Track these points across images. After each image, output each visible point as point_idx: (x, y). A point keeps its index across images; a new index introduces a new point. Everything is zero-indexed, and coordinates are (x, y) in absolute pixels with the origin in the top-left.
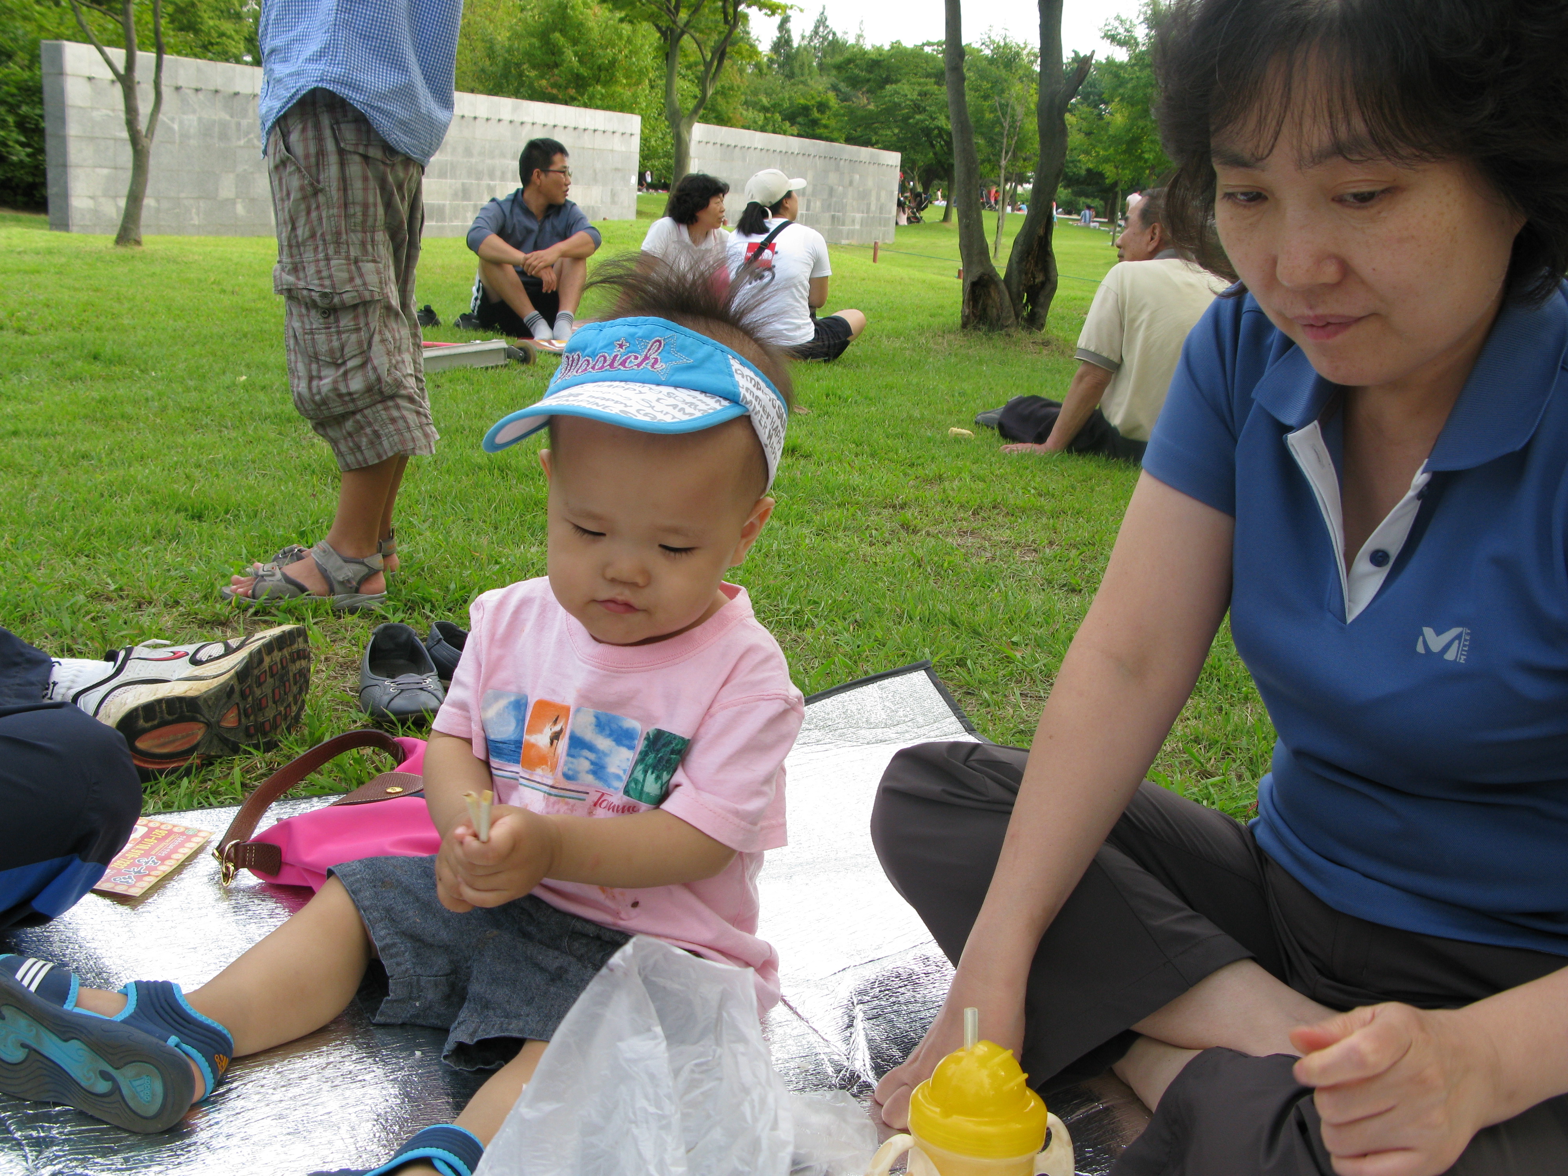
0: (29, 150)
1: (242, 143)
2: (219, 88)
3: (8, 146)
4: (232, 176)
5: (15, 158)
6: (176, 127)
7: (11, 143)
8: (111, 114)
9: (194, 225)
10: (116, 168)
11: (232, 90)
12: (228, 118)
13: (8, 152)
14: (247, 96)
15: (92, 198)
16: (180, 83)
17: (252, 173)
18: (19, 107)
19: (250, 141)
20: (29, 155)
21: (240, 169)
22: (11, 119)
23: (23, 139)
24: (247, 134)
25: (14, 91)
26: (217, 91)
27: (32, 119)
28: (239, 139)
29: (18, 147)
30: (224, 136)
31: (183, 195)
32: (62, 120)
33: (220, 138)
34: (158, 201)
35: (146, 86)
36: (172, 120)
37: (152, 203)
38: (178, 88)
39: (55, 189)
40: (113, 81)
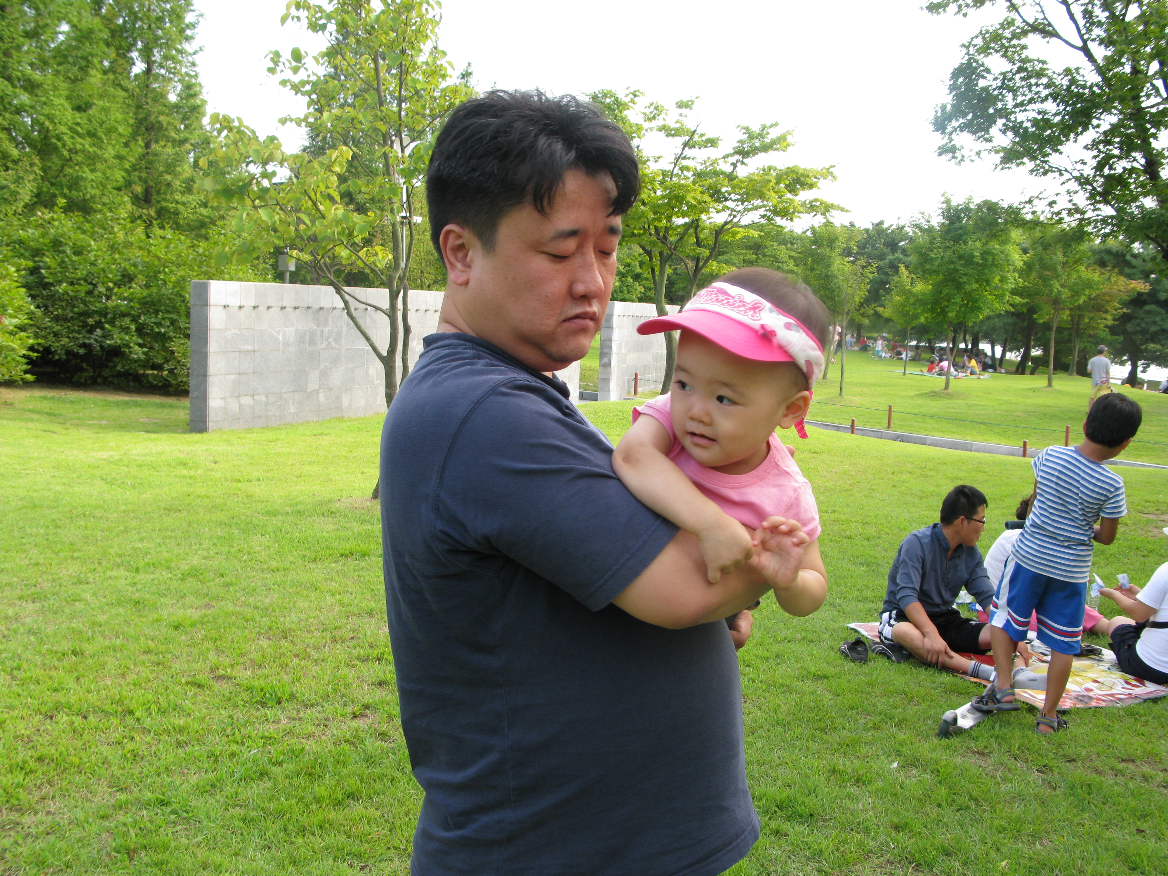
0: (145, 350)
1: (324, 345)
2: (310, 305)
3: (131, 347)
4: (317, 372)
5: (135, 356)
6: (281, 338)
7: (132, 345)
8: (238, 332)
9: (291, 413)
10: (240, 374)
11: (318, 307)
12: (315, 327)
13: (130, 352)
14: (328, 309)
15: (223, 399)
16: (284, 305)
17: (330, 368)
18: (139, 317)
19: (329, 343)
20: (144, 353)
21: (322, 366)
22: (133, 327)
23: (140, 341)
24: (329, 338)
25: (137, 306)
26: (308, 308)
27: (148, 325)
28: (322, 343)
29: (137, 347)
30: (312, 342)
31: (284, 390)
32: (204, 340)
33: (310, 344)
34: (267, 397)
35: (262, 309)
36: (278, 332)
37: (263, 398)
38: (283, 308)
39: (196, 394)
40: (240, 307)
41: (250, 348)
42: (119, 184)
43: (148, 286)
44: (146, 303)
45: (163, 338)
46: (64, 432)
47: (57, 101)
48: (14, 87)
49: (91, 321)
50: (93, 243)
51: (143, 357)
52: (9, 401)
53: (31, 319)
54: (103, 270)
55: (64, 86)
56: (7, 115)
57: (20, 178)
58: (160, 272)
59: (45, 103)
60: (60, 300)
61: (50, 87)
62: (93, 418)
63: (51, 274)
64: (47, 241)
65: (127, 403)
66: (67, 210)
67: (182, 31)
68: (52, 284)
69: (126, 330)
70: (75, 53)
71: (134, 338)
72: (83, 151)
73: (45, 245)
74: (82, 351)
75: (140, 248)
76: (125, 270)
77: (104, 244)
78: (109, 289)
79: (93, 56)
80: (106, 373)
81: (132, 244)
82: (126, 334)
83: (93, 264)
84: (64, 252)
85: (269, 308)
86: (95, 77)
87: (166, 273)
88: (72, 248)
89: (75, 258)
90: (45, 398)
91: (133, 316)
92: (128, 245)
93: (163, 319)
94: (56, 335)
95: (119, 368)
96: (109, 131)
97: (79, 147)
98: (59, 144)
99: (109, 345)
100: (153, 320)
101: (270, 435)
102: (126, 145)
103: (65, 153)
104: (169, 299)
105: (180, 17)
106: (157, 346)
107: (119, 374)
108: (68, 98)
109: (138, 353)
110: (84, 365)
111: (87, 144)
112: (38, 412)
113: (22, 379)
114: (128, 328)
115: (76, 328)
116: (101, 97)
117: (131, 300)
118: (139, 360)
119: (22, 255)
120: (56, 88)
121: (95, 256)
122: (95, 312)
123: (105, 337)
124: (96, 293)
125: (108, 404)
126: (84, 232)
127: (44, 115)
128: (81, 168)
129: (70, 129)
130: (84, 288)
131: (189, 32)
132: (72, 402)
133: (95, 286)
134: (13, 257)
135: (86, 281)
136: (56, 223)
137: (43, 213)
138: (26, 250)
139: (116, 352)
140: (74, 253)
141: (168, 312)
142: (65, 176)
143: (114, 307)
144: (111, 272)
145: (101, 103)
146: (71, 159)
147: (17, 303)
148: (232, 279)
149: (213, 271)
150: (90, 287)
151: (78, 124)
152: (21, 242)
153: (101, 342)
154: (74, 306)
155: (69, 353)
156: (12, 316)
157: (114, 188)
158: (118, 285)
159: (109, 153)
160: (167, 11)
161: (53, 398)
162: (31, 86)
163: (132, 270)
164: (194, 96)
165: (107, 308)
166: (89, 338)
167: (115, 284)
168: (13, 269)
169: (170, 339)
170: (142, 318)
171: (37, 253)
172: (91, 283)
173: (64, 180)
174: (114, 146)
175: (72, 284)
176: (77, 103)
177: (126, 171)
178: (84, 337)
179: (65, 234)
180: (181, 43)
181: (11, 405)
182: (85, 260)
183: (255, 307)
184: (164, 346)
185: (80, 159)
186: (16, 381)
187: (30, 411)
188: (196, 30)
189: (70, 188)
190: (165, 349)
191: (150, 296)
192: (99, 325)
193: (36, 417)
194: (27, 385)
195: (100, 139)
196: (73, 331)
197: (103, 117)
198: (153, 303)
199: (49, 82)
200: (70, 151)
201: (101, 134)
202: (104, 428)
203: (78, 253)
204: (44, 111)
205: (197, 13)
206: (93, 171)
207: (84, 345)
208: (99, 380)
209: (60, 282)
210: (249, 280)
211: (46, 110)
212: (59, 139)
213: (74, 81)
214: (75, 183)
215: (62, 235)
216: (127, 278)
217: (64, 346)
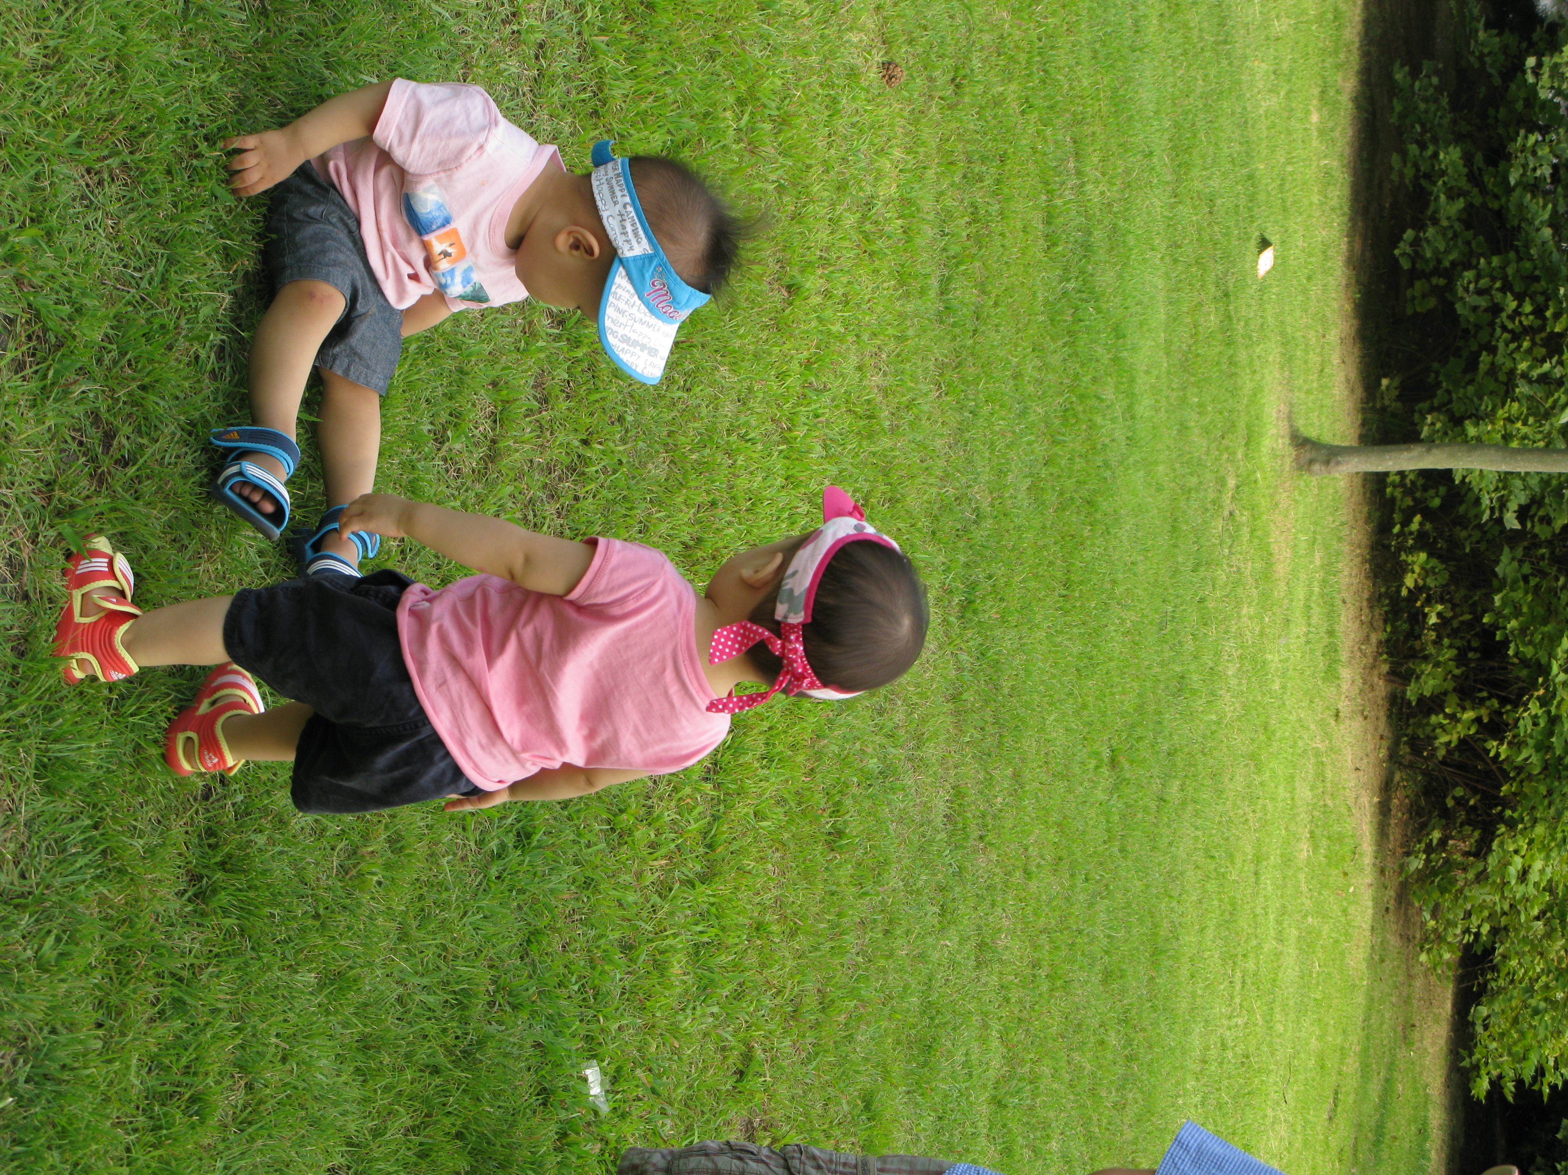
46: (1334, 1143)
52: (1416, 1035)
90: (1422, 1132)
113: (1476, 1067)
161: (1423, 1155)
186: (1471, 1055)
187: (1388, 1083)
193: (1374, 1089)
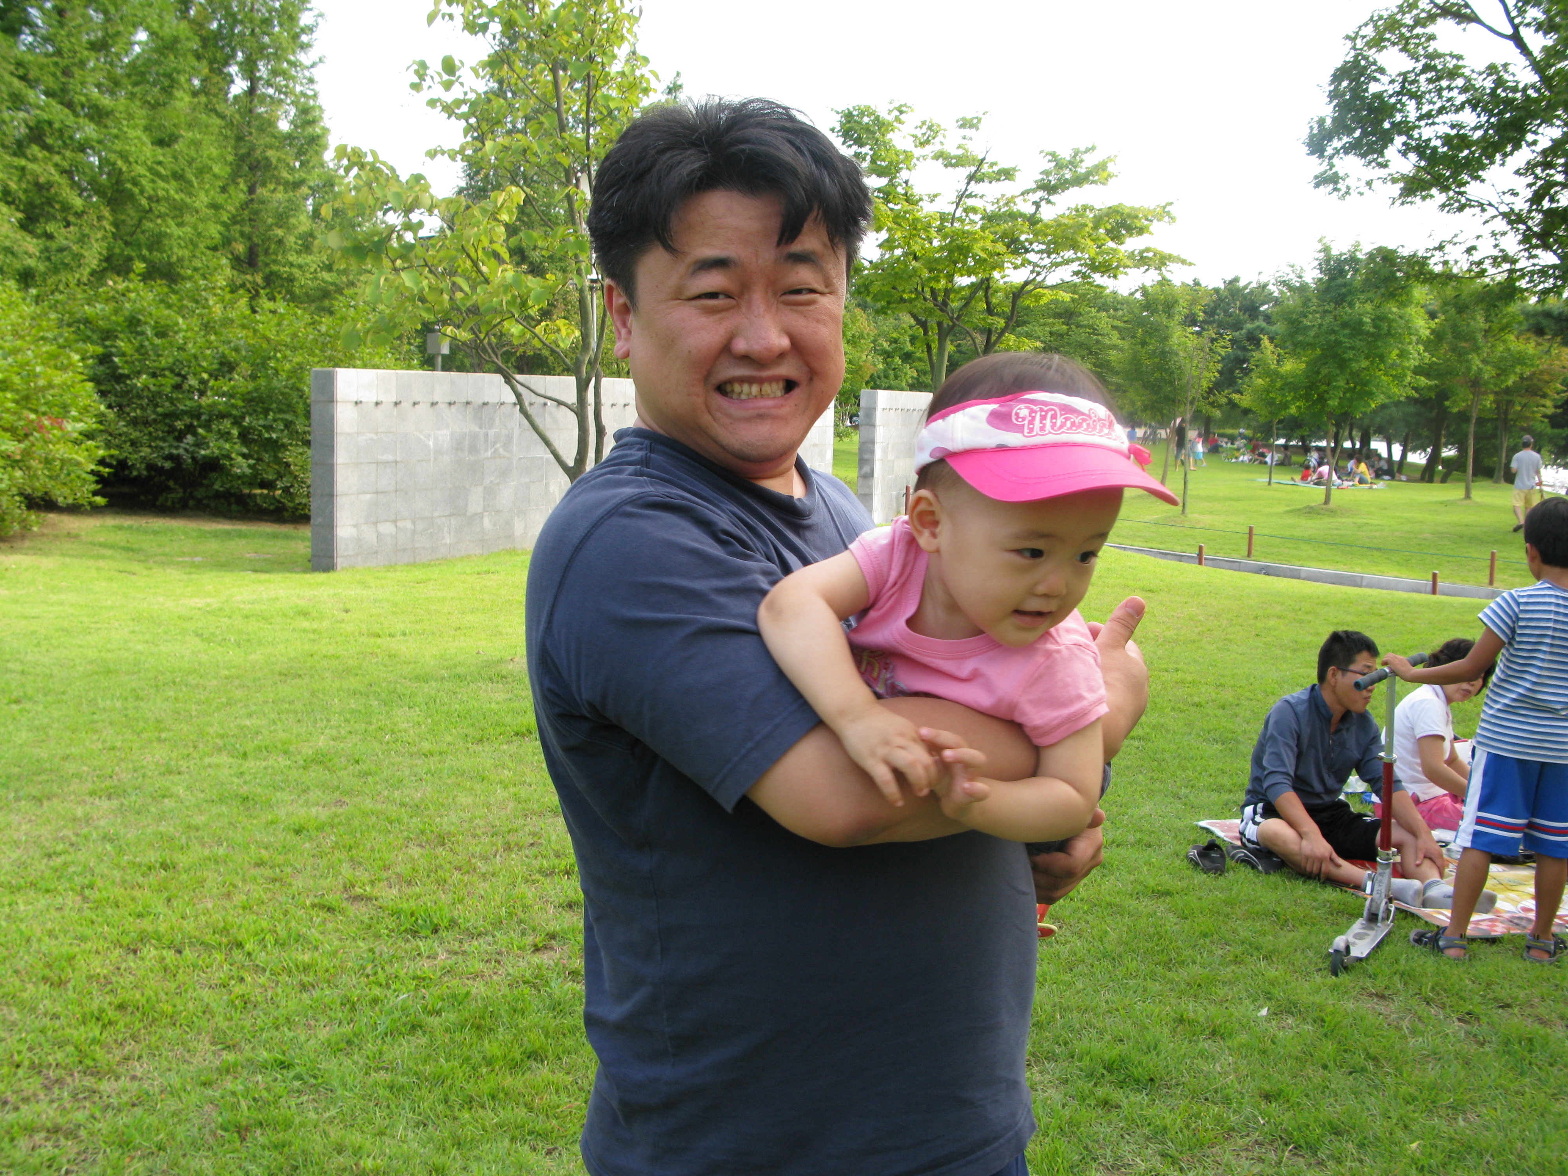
0: (251, 462)
1: (489, 454)
2: (470, 400)
3: (232, 459)
4: (480, 489)
5: (239, 471)
6: (431, 444)
7: (233, 455)
8: (375, 437)
9: (446, 544)
10: (377, 493)
11: (481, 402)
12: (477, 429)
13: (231, 465)
14: (495, 405)
15: (355, 526)
16: (435, 400)
17: (498, 484)
18: (243, 418)
19: (496, 451)
20: (249, 466)
21: (487, 481)
22: (235, 432)
23: (245, 450)
24: (495, 443)
25: (240, 403)
26: (468, 403)
27: (255, 429)
28: (487, 450)
29: (240, 459)
30: (473, 449)
31: (436, 514)
32: (329, 448)
33: (470, 452)
34: (414, 523)
35: (406, 405)
36: (428, 437)
37: (409, 525)
38: (433, 404)
39: (319, 520)
40: (377, 404)
41: (391, 458)
42: (215, 241)
43: (253, 377)
44: (252, 400)
45: (275, 446)
47: (132, 133)
48: (77, 115)
49: (179, 425)
50: (181, 321)
51: (248, 471)
53: (101, 423)
54: (195, 357)
55: (141, 114)
56: (68, 154)
57: (84, 236)
58: (270, 358)
59: (117, 137)
60: (140, 397)
61: (123, 115)
62: (183, 554)
63: (126, 362)
64: (121, 319)
65: (228, 533)
66: (147, 277)
67: (296, 37)
68: (128, 377)
69: (225, 436)
70: (155, 69)
71: (237, 447)
72: (167, 199)
73: (118, 324)
74: (168, 465)
75: (243, 327)
76: (224, 356)
77: (195, 322)
78: (203, 382)
79: (179, 72)
80: (200, 493)
81: (232, 321)
82: (226, 441)
83: (181, 349)
84: (143, 333)
85: (415, 404)
86: (182, 101)
87: (278, 360)
88: (154, 328)
89: (157, 341)
91: (235, 417)
92: (228, 322)
93: (275, 420)
94: (133, 443)
95: (217, 486)
96: (202, 171)
97: (161, 193)
98: (136, 190)
99: (204, 457)
100: (261, 422)
101: (419, 574)
102: (224, 189)
103: (144, 202)
104: (282, 394)
105: (292, 19)
106: (266, 457)
107: (218, 495)
108: (147, 129)
109: (241, 466)
110: (171, 483)
111: (171, 189)
112: (112, 547)
114: (229, 433)
115: (160, 434)
116: (190, 126)
117: (232, 396)
118: (244, 475)
119: (88, 338)
120: (130, 116)
121: (185, 338)
122: (185, 412)
123: (198, 445)
124: (186, 387)
125: (203, 535)
126: (169, 306)
127: (115, 152)
128: (164, 221)
129: (150, 169)
130: (170, 380)
131: (304, 38)
132: (155, 533)
133: (184, 377)
134: (77, 341)
135: (172, 371)
136: (133, 295)
137: (115, 283)
138: (93, 331)
139: (212, 466)
140: (157, 335)
141: (281, 411)
142: (143, 232)
143: (210, 406)
144: (205, 359)
145: (190, 134)
146: (151, 210)
147: (82, 402)
148: (365, 366)
149: (340, 355)
150: (178, 379)
151: (160, 163)
152: (87, 321)
153: (193, 452)
154: (157, 405)
155: (151, 467)
156: (76, 420)
157: (208, 248)
158: (214, 375)
159: (201, 200)
160: (276, 10)
162: (98, 115)
163: (232, 356)
164: (312, 122)
165: (200, 406)
166: (177, 448)
167: (211, 375)
168: (76, 357)
169: (284, 446)
170: (247, 419)
171: (108, 335)
172: (179, 375)
173: (142, 238)
174: (207, 192)
175: (154, 375)
176: (158, 135)
177: (224, 224)
178: (171, 446)
179: (144, 309)
180: (294, 53)
181: (77, 537)
182: (171, 343)
183: (396, 404)
184: (276, 457)
185: (163, 210)
188: (314, 35)
189: (150, 249)
190: (278, 461)
191: (256, 390)
192: (190, 429)
194: (96, 510)
195: (189, 183)
196: (156, 438)
197: (193, 153)
198: (261, 400)
199: (121, 108)
200: (150, 198)
201: (190, 176)
202: (198, 567)
203: (162, 333)
204: (115, 147)
205: (315, 12)
206: (180, 225)
207: (170, 457)
208: (191, 503)
209: (139, 373)
210: (388, 368)
211: (118, 146)
212: (135, 183)
213: (155, 106)
214: (157, 242)
215: (140, 311)
216: (226, 367)
217: (144, 458)
